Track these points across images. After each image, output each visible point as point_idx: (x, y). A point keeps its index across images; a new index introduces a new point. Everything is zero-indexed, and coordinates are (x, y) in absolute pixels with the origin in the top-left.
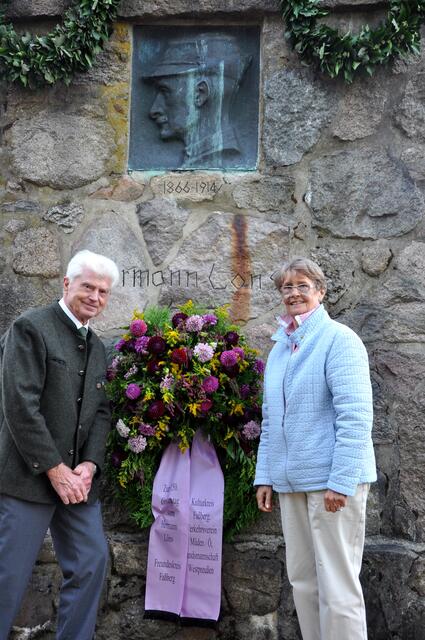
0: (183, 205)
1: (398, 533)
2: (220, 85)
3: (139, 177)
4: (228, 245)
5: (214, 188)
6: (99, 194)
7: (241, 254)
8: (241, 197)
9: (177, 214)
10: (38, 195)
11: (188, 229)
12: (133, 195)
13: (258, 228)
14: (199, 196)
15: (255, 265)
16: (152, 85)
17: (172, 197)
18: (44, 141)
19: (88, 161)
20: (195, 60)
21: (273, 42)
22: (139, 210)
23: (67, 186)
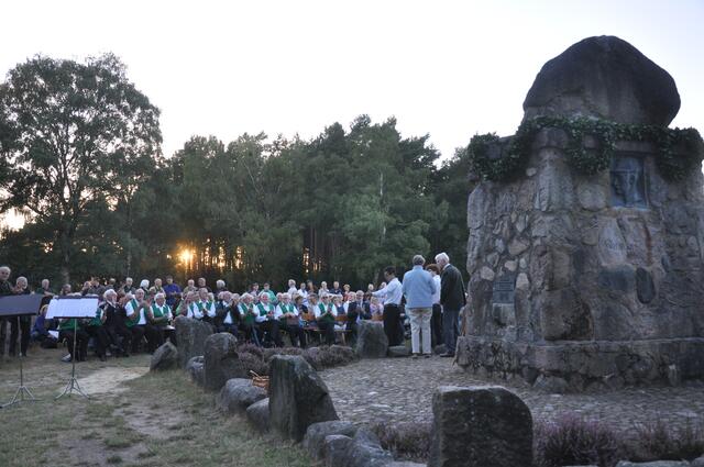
0: (630, 220)
1: (698, 336)
2: (636, 176)
3: (616, 208)
4: (644, 236)
5: (639, 213)
6: (605, 215)
7: (649, 238)
8: (646, 217)
9: (628, 223)
10: (586, 214)
11: (631, 228)
12: (616, 215)
13: (651, 229)
14: (634, 217)
15: (653, 243)
16: (615, 174)
17: (627, 217)
18: (588, 194)
19: (601, 202)
20: (629, 167)
21: (650, 164)
22: (618, 221)
23: (595, 211)
